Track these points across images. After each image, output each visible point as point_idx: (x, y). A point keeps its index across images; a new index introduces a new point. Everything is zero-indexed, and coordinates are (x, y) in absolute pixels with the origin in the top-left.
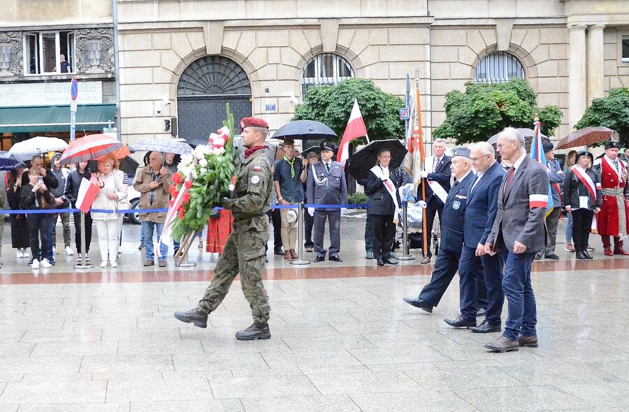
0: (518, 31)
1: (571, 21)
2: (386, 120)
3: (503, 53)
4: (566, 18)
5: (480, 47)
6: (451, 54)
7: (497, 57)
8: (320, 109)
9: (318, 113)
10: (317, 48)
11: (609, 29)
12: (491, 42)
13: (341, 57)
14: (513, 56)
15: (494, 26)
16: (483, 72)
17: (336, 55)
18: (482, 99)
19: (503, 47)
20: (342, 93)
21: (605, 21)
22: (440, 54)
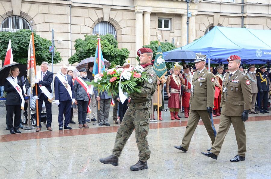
0: (113, 12)
1: (137, 9)
2: (42, 52)
3: (106, 22)
4: (134, 7)
5: (95, 19)
6: (81, 21)
7: (104, 24)
8: (6, 45)
9: (5, 47)
10: (9, 12)
11: (153, 14)
12: (100, 16)
13: (24, 18)
14: (111, 24)
15: (102, 9)
16: (97, 31)
17: (21, 17)
18: (92, 43)
19: (106, 19)
20: (18, 37)
21: (150, 10)
22: (75, 21)
